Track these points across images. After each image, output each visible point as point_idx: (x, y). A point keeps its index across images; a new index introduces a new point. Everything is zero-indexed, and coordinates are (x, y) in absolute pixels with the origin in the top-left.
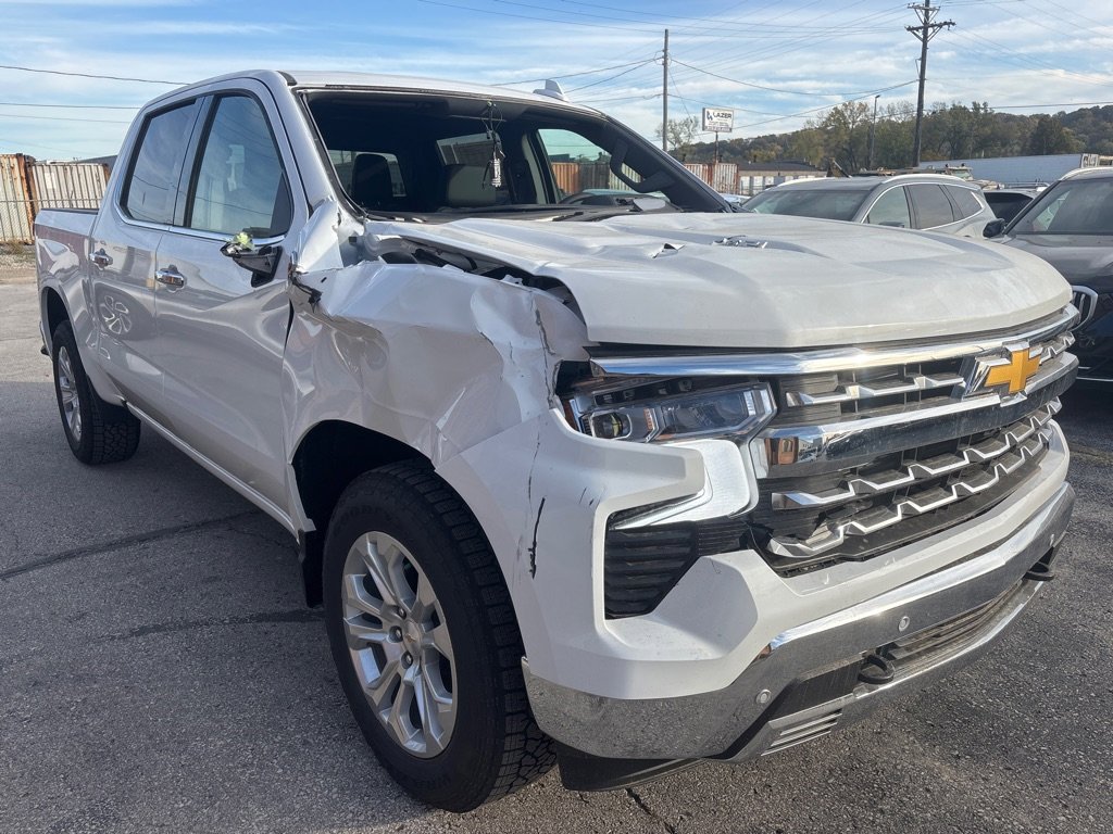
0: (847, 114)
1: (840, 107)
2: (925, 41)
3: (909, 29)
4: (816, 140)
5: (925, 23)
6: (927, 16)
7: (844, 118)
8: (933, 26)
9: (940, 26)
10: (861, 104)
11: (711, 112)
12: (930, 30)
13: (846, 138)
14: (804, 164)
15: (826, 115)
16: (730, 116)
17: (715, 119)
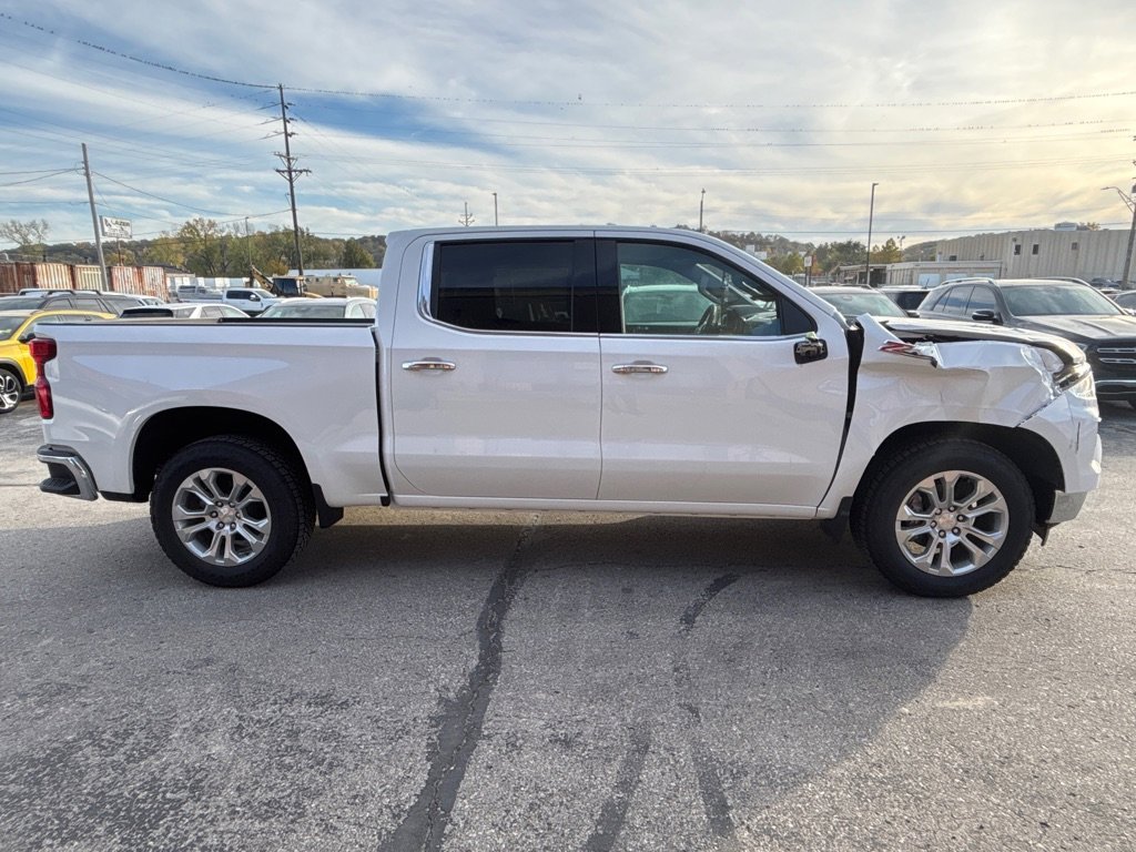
0: (199, 227)
1: (192, 222)
2: (291, 180)
3: (278, 171)
4: (174, 247)
5: (289, 168)
6: (289, 163)
7: (197, 230)
8: (295, 171)
9: (301, 172)
10: (210, 221)
11: (109, 220)
12: (293, 174)
13: (202, 247)
14: (171, 267)
15: (180, 228)
16: (128, 224)
17: (114, 227)
